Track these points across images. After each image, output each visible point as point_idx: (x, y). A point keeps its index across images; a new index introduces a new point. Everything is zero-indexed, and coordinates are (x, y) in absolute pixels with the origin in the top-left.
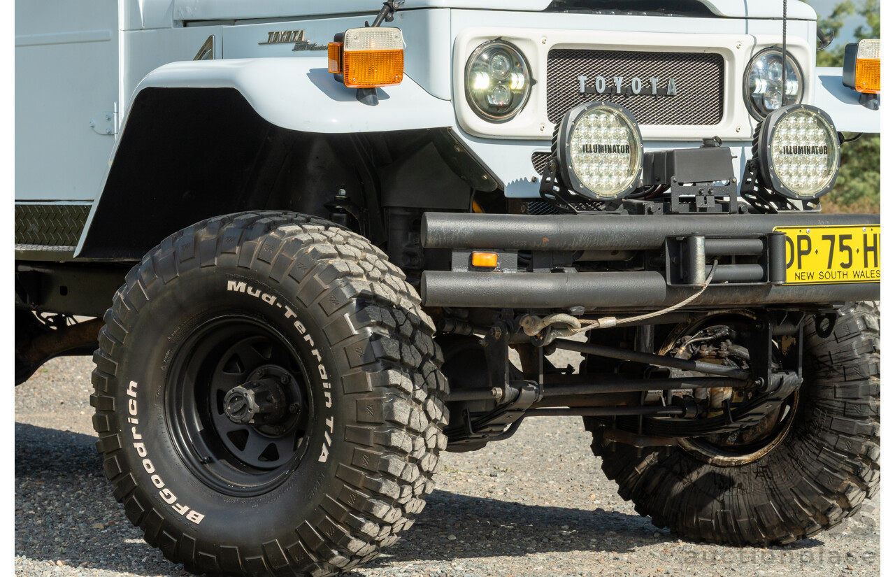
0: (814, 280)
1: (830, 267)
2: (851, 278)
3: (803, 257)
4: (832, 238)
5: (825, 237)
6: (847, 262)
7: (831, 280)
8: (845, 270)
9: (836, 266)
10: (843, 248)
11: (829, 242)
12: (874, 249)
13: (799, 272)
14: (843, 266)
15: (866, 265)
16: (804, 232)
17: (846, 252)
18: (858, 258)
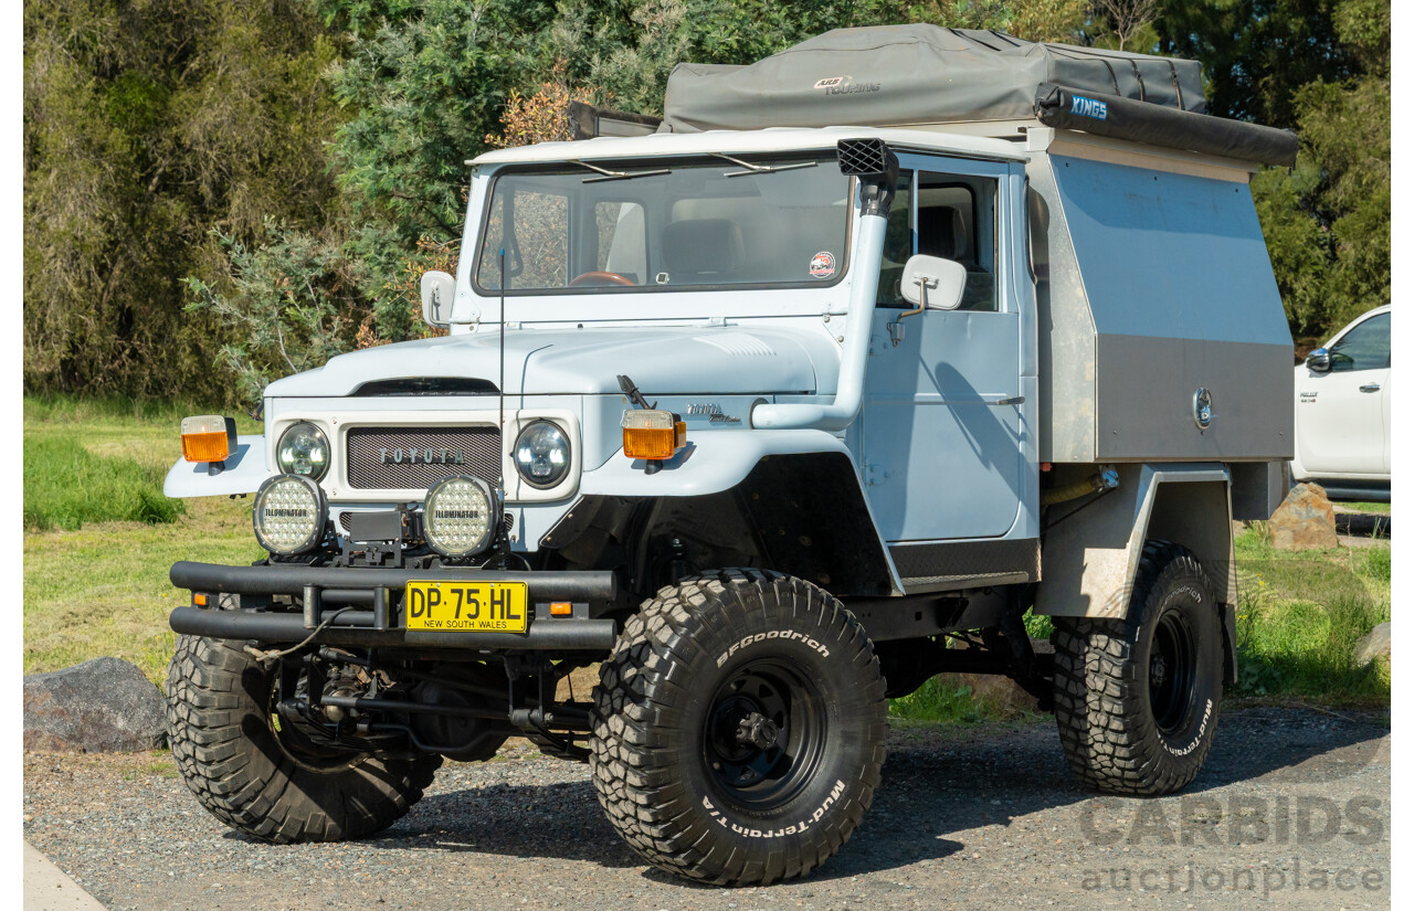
0: (442, 628)
1: (457, 617)
2: (477, 627)
3: (432, 607)
4: (460, 592)
5: (453, 591)
6: (474, 613)
7: (458, 628)
8: (472, 621)
9: (463, 616)
10: (470, 601)
11: (457, 595)
12: (501, 602)
13: (428, 620)
14: (470, 616)
15: (492, 617)
16: (434, 586)
17: (474, 605)
18: (485, 612)
